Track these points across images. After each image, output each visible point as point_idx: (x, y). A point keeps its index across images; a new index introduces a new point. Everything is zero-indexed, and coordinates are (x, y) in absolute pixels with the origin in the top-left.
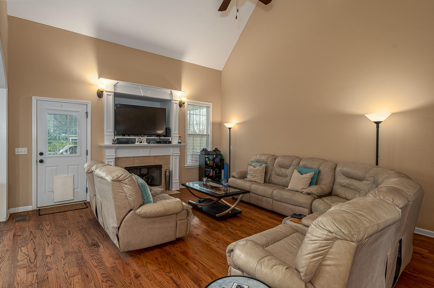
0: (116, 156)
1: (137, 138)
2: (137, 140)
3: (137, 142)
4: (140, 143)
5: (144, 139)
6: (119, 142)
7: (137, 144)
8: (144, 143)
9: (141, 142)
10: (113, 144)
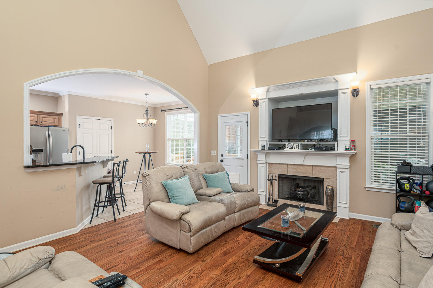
0: (266, 161)
1: (286, 143)
2: (286, 145)
3: (287, 148)
4: (290, 148)
5: (295, 144)
6: (272, 147)
7: (287, 150)
8: (295, 148)
9: (292, 148)
10: (262, 149)
